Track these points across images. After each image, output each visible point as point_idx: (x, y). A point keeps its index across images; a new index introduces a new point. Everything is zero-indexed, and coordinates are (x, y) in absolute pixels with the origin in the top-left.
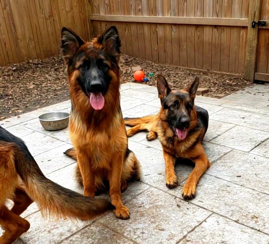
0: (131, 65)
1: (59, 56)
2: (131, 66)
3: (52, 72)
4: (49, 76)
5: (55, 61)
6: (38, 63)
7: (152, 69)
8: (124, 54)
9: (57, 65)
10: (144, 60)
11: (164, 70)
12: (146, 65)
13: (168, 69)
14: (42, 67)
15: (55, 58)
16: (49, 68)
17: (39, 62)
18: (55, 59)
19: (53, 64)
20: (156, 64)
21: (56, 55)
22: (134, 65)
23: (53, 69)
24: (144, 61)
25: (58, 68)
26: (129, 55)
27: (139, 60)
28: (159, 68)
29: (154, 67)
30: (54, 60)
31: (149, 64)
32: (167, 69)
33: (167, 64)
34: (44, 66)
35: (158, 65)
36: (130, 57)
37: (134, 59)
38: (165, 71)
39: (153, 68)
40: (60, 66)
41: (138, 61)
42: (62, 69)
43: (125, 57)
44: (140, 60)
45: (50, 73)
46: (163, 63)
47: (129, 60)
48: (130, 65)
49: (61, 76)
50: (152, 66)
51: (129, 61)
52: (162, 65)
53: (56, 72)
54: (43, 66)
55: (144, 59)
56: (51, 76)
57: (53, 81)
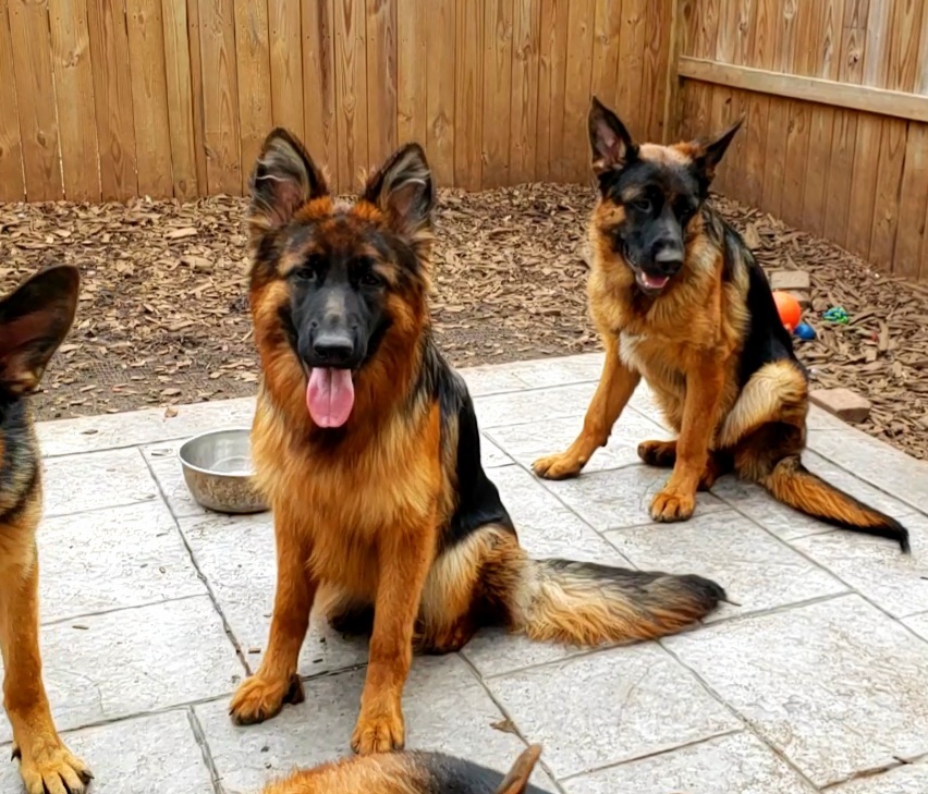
0: (776, 262)
1: (531, 190)
2: (775, 266)
3: (477, 244)
4: (459, 255)
5: (512, 205)
6: (449, 203)
7: (855, 293)
8: (769, 215)
9: (509, 220)
10: (835, 250)
11: (900, 305)
12: (837, 270)
13: (920, 302)
14: (455, 218)
15: (516, 193)
16: (474, 226)
17: (454, 200)
18: (516, 197)
19: (498, 215)
20: (877, 276)
21: (524, 185)
22: (790, 262)
23: (484, 234)
24: (835, 255)
25: (505, 232)
26: (784, 222)
27: (815, 246)
28: (882, 293)
29: (867, 283)
30: (507, 201)
31: (852, 271)
32: (914, 304)
33: (921, 282)
34: (464, 216)
35: (884, 280)
36: (788, 230)
37: (798, 240)
38: (904, 310)
39: (858, 288)
40: (517, 227)
41: (812, 252)
42: (515, 239)
43: (770, 227)
44: (822, 247)
45: (469, 244)
46: (908, 275)
47: (780, 239)
48: (773, 259)
49: (499, 263)
50: (857, 281)
51: (778, 243)
52: (900, 281)
53: (490, 246)
54: (458, 214)
55: (837, 246)
56: (465, 255)
57: (457, 276)
